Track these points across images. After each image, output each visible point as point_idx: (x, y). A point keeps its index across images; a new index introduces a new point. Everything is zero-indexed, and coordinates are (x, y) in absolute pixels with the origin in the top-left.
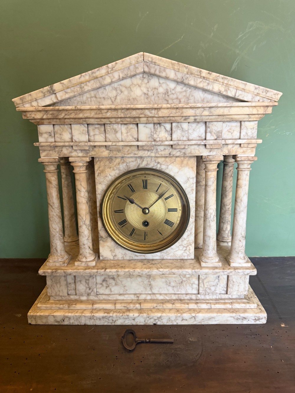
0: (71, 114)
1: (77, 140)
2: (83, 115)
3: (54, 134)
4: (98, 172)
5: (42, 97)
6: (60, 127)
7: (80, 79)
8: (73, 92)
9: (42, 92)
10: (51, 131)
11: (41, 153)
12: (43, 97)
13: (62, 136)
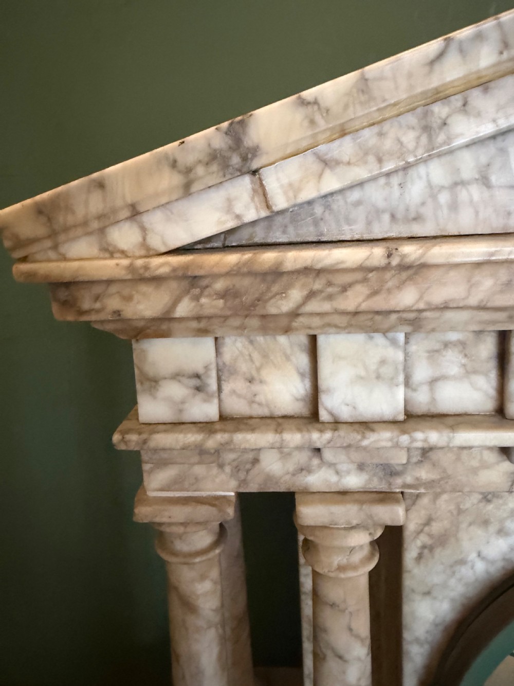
0: (345, 289)
1: (345, 414)
2: (421, 298)
3: (219, 379)
4: (419, 543)
5: (174, 197)
6: (251, 342)
7: (437, 67)
8: (371, 159)
9: (174, 164)
10: (207, 368)
11: (151, 472)
12: (180, 192)
13: (256, 388)
